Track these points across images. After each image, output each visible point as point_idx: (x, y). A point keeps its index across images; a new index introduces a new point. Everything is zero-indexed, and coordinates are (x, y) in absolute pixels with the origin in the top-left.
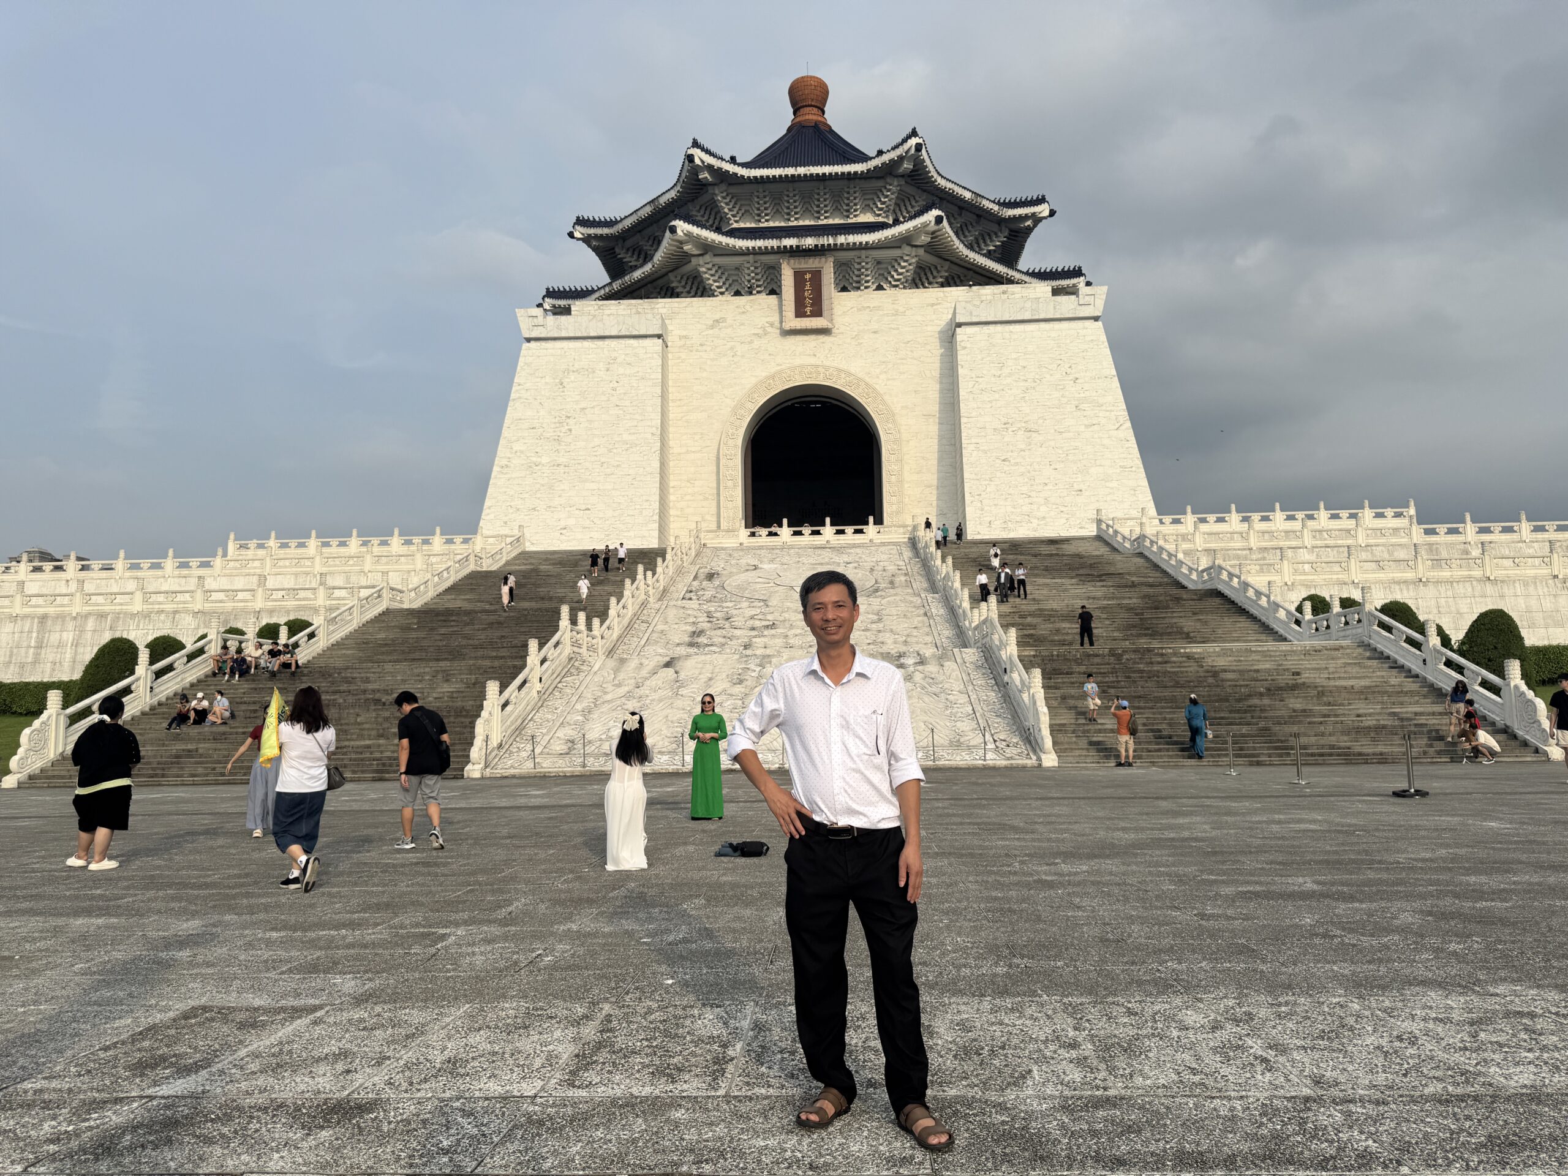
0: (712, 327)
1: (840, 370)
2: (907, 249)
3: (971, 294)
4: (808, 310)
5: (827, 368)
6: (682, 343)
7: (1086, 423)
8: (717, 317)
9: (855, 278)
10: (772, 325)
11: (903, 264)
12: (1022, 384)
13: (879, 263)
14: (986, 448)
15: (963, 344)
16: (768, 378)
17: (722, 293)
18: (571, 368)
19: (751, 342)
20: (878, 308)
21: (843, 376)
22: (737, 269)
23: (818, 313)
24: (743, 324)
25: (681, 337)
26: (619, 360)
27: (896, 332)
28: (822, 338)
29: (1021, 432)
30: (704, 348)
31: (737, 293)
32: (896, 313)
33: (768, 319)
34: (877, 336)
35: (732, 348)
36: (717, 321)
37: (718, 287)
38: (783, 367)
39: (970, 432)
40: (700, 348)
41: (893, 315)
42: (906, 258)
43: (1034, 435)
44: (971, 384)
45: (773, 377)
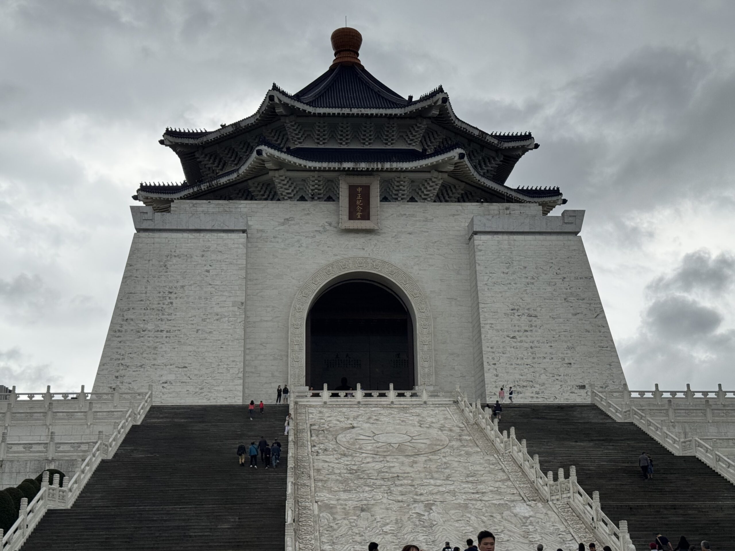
0: (283, 224)
1: (384, 262)
2: (436, 174)
3: (483, 208)
4: (359, 214)
5: (374, 260)
6: (259, 235)
7: (572, 311)
8: (287, 217)
9: (394, 192)
10: (330, 224)
11: (431, 184)
12: (523, 280)
13: (413, 181)
14: (498, 328)
15: (479, 247)
16: (328, 266)
17: (290, 198)
18: (174, 254)
19: (314, 237)
20: (413, 216)
21: (387, 266)
22: (304, 180)
23: (366, 217)
24: (307, 223)
25: (258, 231)
26: (211, 249)
27: (427, 234)
28: (369, 236)
29: (524, 318)
30: (277, 239)
31: (302, 199)
32: (426, 220)
33: (327, 220)
34: (412, 236)
35: (298, 241)
36: (287, 219)
37: (288, 193)
38: (338, 257)
39: (486, 315)
40: (273, 240)
41: (424, 221)
42: (434, 180)
43: (534, 319)
44: (486, 278)
45: (332, 265)
